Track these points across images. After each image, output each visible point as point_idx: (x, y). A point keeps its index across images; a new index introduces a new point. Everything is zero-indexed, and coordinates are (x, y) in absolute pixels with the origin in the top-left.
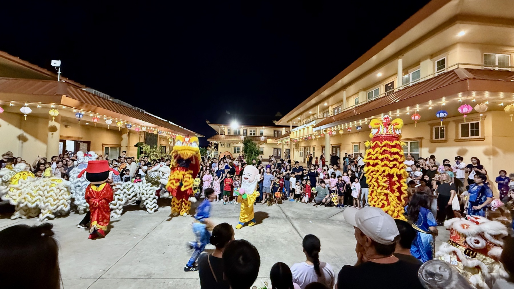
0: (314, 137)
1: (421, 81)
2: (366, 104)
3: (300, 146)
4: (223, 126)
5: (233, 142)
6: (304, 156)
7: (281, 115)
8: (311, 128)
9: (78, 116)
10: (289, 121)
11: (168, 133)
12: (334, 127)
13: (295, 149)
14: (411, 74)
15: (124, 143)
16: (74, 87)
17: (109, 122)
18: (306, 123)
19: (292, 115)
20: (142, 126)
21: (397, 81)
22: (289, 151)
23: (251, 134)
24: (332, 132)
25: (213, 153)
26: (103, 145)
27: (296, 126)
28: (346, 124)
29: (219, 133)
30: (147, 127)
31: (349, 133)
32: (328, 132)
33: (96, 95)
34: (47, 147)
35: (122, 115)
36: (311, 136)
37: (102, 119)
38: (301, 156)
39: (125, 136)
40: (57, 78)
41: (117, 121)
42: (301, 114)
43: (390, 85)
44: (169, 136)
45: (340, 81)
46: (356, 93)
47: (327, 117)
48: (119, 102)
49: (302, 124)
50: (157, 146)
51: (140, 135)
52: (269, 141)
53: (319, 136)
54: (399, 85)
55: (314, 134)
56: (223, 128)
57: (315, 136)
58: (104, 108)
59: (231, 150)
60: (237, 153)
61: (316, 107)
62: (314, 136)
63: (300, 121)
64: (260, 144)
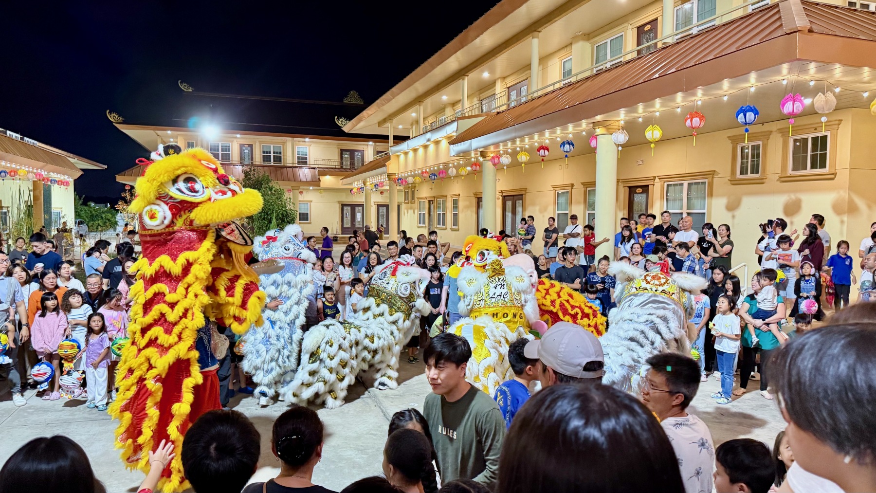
0: (452, 171)
1: (717, 22)
2: (587, 78)
3: (416, 196)
6: (429, 224)
7: (361, 103)
8: (444, 144)
10: (385, 121)
12: (505, 142)
13: (403, 207)
14: (696, 4)
18: (433, 130)
19: (392, 102)
22: (385, 210)
23: (266, 158)
24: (501, 156)
27: (405, 138)
31: (544, 159)
32: (490, 156)
36: (446, 164)
38: (422, 225)
42: (419, 100)
43: (648, 27)
45: (523, 8)
46: (566, 46)
47: (487, 114)
49: (422, 131)
52: (327, 180)
53: (468, 169)
54: (667, 29)
55: (453, 162)
57: (457, 167)
61: (461, 81)
62: (454, 166)
63: (417, 122)
64: (297, 192)
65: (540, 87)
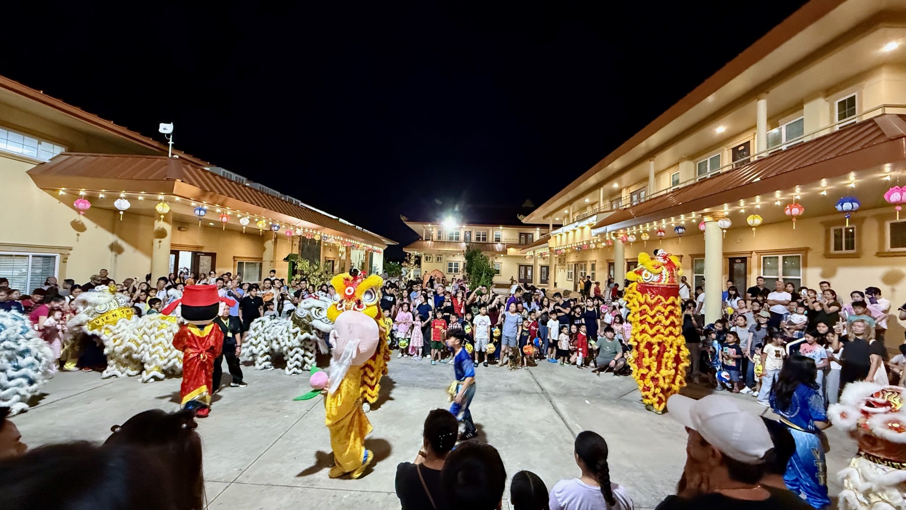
0: (594, 246)
1: (806, 140)
2: (694, 185)
3: (567, 260)
4: (430, 225)
5: (447, 254)
6: (575, 279)
7: (532, 206)
8: (588, 229)
9: (197, 212)
10: (547, 216)
11: (339, 238)
12: (631, 227)
13: (558, 267)
14: (784, 128)
15: (267, 256)
16: (192, 166)
17: (245, 222)
18: (579, 221)
19: (553, 204)
20: (295, 227)
21: (756, 140)
22: (546, 270)
23: (478, 239)
24: (628, 236)
25: (412, 273)
26: (236, 259)
27: (561, 226)
28: (655, 223)
29: (422, 238)
30: (304, 229)
31: (661, 238)
32: (620, 236)
33: (224, 178)
34: (152, 261)
35: (265, 209)
36: (589, 242)
37: (233, 216)
38: (570, 279)
39: (269, 244)
40: (168, 152)
41: (256, 220)
42: (570, 203)
43: (742, 148)
44: (340, 243)
45: (643, 144)
46: (674, 165)
47: (617, 209)
48: (260, 187)
49: (571, 222)
50: (320, 260)
51: (293, 242)
52: (511, 251)
53: (604, 244)
54: (759, 147)
55: (593, 240)
56: (430, 229)
57: (596, 244)
58: (238, 199)
59: (442, 267)
60: (453, 273)
61: (598, 190)
62: (594, 243)
63: (568, 216)
64: (494, 257)
65: (655, 192)
